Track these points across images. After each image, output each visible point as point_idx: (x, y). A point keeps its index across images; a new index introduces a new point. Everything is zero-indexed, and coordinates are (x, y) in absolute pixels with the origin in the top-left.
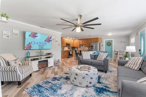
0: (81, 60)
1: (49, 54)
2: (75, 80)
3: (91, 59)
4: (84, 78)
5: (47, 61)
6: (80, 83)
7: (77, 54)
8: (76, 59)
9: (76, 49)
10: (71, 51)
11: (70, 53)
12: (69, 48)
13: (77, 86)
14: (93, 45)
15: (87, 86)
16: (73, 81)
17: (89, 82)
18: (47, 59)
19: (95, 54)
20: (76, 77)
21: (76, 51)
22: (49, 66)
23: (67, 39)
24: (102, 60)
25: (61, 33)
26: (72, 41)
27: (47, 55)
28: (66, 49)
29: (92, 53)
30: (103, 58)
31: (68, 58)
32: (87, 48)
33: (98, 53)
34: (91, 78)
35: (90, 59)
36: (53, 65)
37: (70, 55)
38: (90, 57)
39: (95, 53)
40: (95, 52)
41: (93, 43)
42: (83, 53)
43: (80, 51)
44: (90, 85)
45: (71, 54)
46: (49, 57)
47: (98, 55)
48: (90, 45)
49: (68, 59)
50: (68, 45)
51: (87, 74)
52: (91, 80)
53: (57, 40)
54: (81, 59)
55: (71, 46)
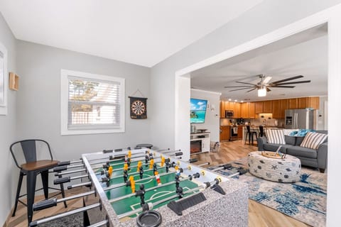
0: (264, 145)
1: (202, 131)
2: (259, 170)
3: (287, 144)
4: (274, 167)
5: (200, 142)
6: (267, 174)
7: (250, 134)
8: (249, 144)
9: (247, 123)
10: (235, 126)
11: (233, 132)
12: (231, 121)
13: (262, 178)
14: (291, 116)
15: (280, 181)
16: (256, 171)
17: (284, 174)
18: (200, 139)
19: (296, 135)
20: (261, 165)
21: (248, 127)
22: (204, 150)
23: (227, 102)
24: (314, 148)
25: (221, 94)
26: (238, 105)
27: (199, 133)
28: (226, 122)
29: (288, 132)
30: (317, 144)
31: (230, 140)
32: (276, 122)
33: (303, 133)
34: (288, 170)
35: (284, 143)
36: (209, 151)
37: (233, 135)
38: (285, 140)
39: (297, 133)
40: (297, 130)
41: (291, 110)
42: (269, 132)
43: (261, 128)
44: (285, 180)
45: (235, 132)
46: (203, 137)
47: (304, 137)
48: (283, 114)
49: (231, 143)
50: (228, 115)
51: (280, 163)
52: (287, 173)
53: (213, 106)
54: (264, 143)
55: (236, 116)
